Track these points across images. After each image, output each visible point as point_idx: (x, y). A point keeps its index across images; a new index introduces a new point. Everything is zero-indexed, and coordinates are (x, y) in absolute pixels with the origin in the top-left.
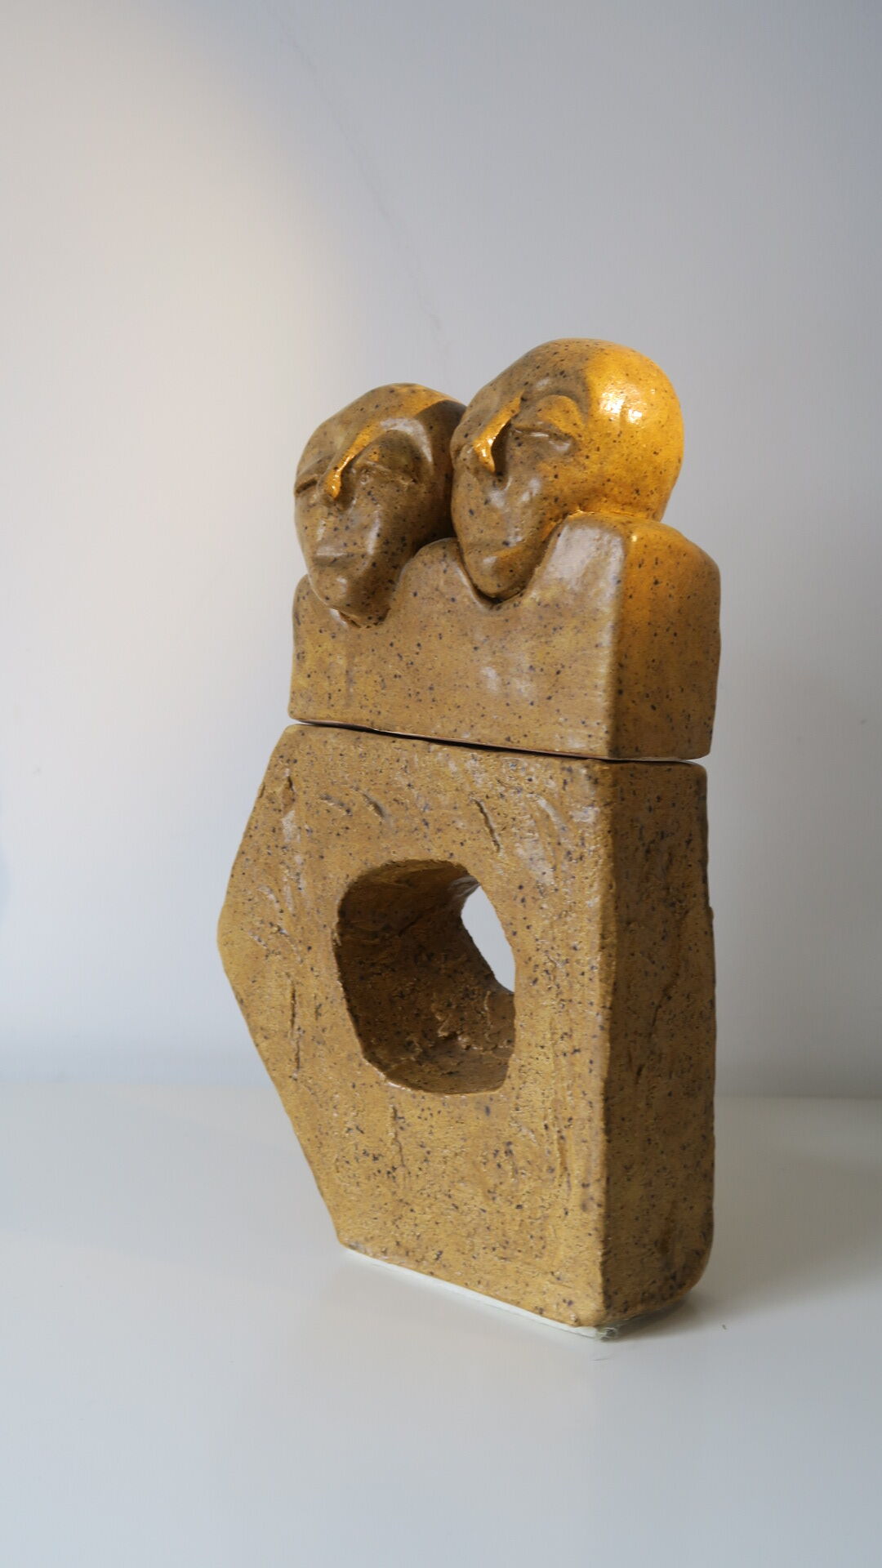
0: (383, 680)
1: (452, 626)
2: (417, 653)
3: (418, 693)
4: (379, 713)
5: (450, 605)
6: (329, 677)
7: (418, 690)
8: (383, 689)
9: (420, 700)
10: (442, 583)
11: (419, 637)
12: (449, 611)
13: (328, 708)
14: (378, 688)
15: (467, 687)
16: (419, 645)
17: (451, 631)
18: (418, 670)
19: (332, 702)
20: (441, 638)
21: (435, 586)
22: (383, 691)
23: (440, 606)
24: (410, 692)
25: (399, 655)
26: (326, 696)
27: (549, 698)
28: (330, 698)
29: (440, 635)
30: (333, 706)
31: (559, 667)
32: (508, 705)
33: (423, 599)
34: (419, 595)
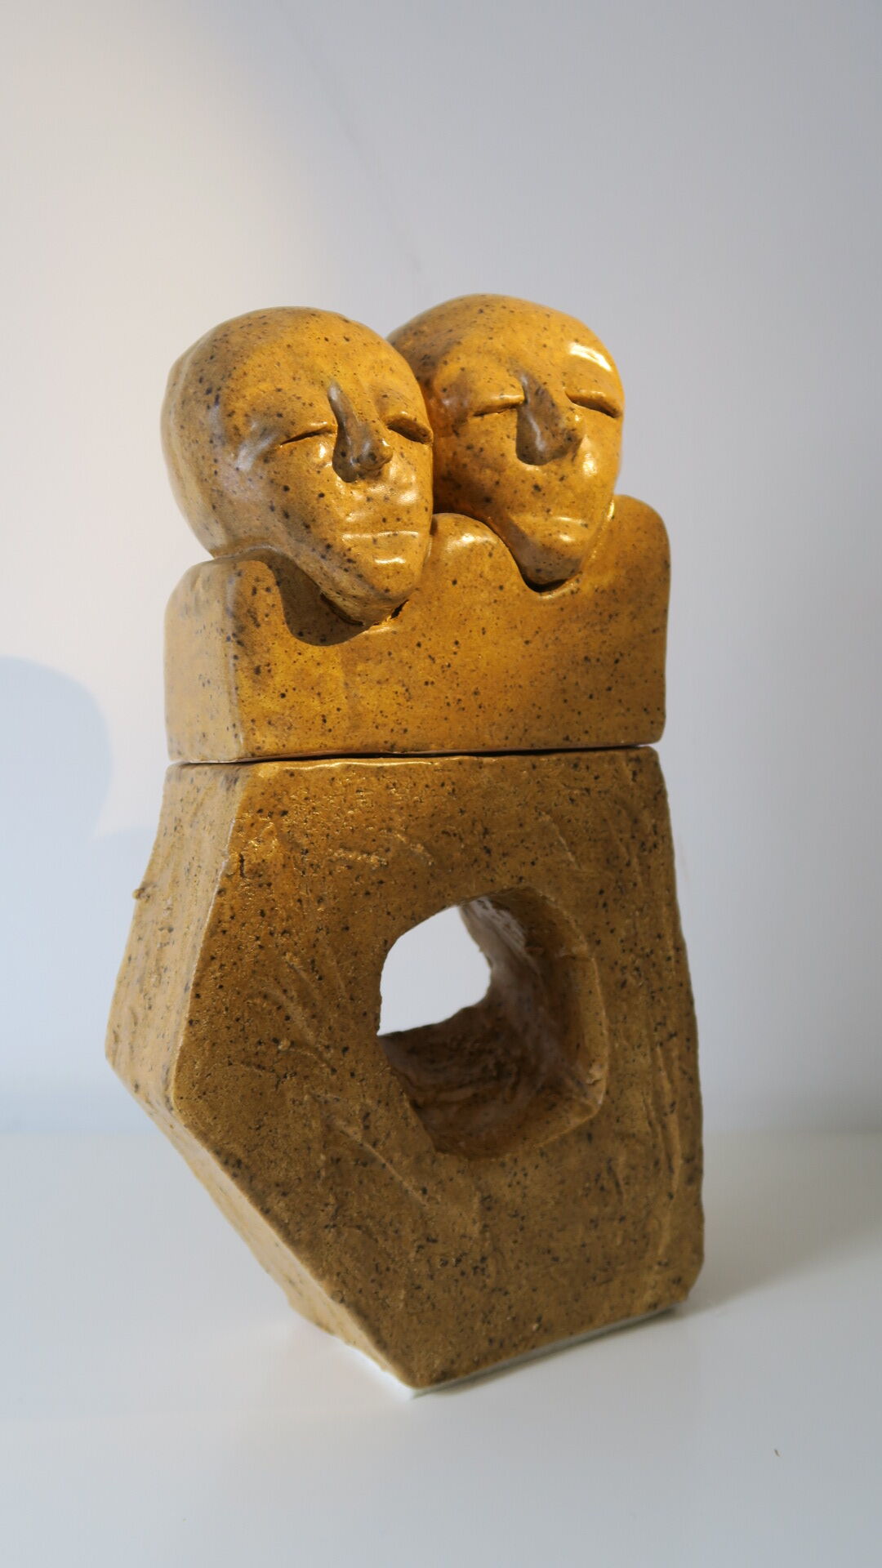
0: (407, 690)
1: (498, 618)
2: (455, 653)
3: (459, 700)
4: (405, 731)
5: (497, 594)
6: (319, 694)
7: (459, 697)
8: (408, 701)
9: (464, 709)
10: (486, 569)
11: (456, 634)
12: (495, 601)
13: (323, 734)
14: (401, 700)
15: (520, 686)
16: (457, 643)
17: (497, 624)
18: (457, 673)
19: (329, 725)
20: (484, 633)
21: (479, 572)
22: (409, 703)
23: (484, 596)
24: (447, 700)
25: (430, 657)
26: (319, 720)
27: (609, 689)
28: (325, 721)
29: (483, 629)
30: (330, 730)
31: (617, 656)
32: (565, 701)
33: (464, 587)
34: (459, 582)
